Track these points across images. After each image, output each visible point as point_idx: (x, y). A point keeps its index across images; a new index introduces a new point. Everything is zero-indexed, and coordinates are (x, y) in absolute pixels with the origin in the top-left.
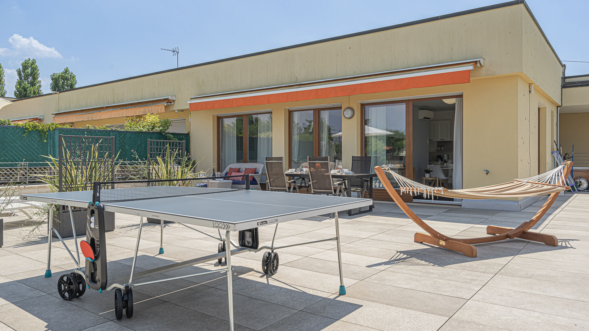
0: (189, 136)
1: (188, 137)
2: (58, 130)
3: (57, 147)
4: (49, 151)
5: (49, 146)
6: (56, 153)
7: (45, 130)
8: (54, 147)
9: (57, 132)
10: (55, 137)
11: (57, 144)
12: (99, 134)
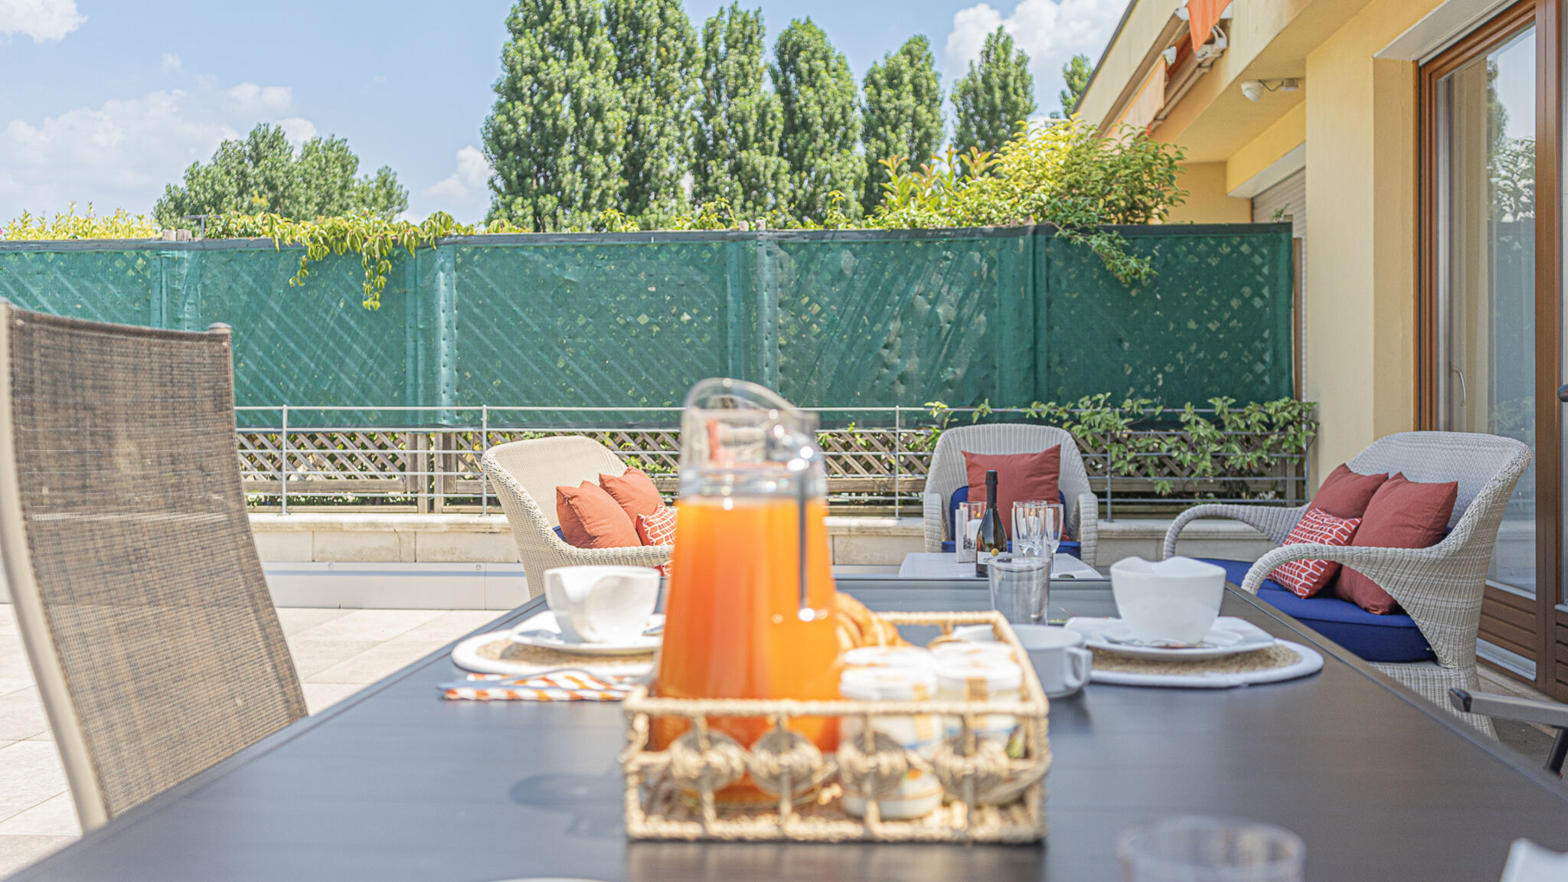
0: (1284, 236)
1: (1283, 248)
2: (448, 250)
3: (447, 331)
4: (410, 352)
5: (408, 330)
6: (440, 361)
7: (377, 249)
8: (429, 331)
9: (444, 260)
10: (439, 284)
11: (446, 316)
12: (663, 256)
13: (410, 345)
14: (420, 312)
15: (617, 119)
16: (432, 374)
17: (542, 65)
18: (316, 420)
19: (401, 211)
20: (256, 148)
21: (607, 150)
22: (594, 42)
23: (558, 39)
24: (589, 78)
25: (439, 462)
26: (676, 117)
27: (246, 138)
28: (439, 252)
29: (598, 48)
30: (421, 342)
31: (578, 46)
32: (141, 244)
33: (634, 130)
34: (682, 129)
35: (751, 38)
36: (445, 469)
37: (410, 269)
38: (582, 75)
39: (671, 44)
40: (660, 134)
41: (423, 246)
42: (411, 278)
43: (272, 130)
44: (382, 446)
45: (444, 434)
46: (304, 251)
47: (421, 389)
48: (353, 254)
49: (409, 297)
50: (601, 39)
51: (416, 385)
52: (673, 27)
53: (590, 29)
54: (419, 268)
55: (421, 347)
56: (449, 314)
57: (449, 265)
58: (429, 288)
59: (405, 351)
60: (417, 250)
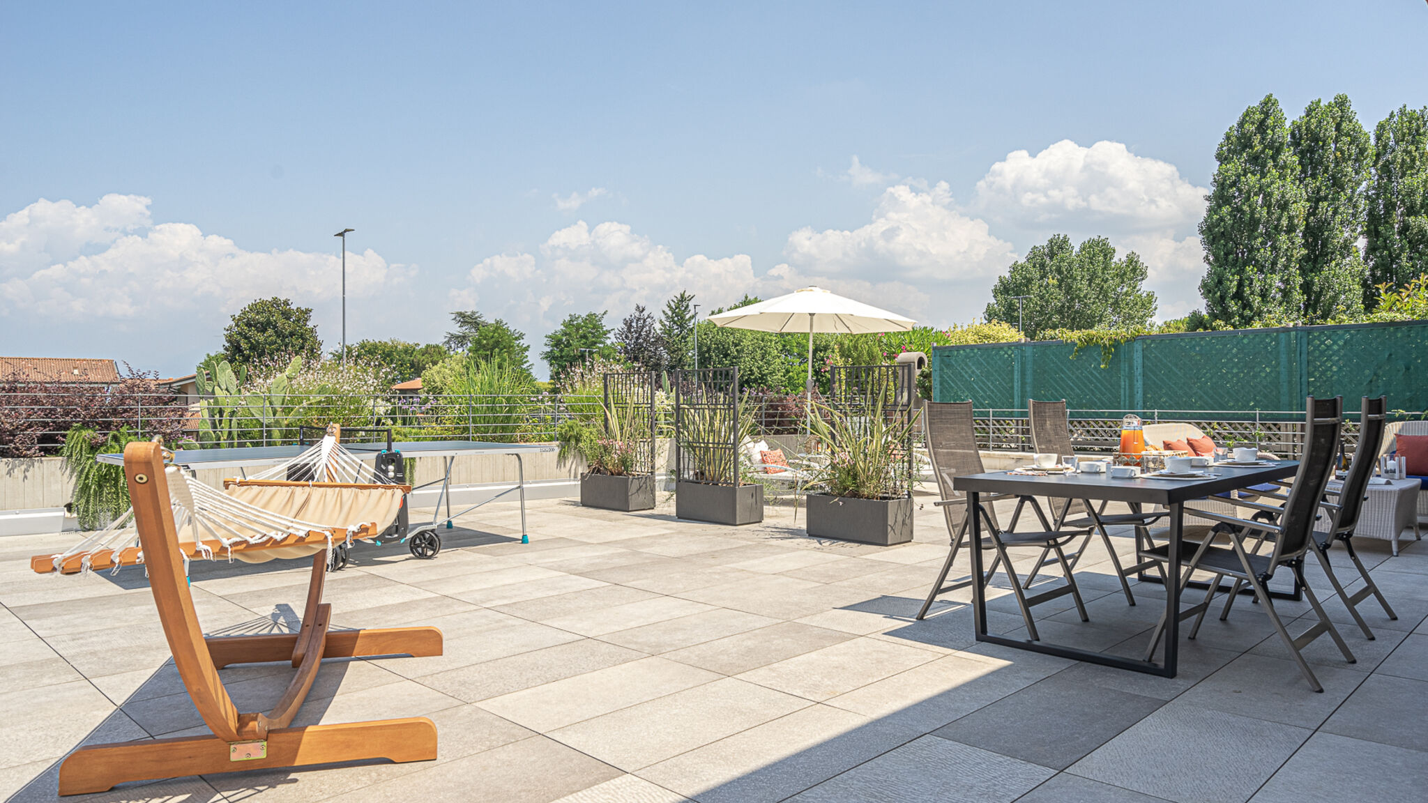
2: (1140, 342)
3: (1139, 377)
4: (1123, 387)
5: (1122, 377)
6: (1136, 390)
7: (1107, 343)
8: (1131, 377)
9: (1138, 346)
10: (1135, 357)
11: (1138, 371)
12: (1245, 341)
13: (1123, 383)
14: (1127, 369)
15: (1300, 208)
16: (1132, 396)
17: (1243, 179)
18: (1081, 415)
19: (1143, 279)
20: (1051, 250)
21: (1291, 229)
22: (1282, 157)
23: (1255, 159)
24: (1279, 183)
26: (1350, 199)
27: (1045, 243)
28: (1136, 343)
29: (1285, 162)
30: (1127, 381)
31: (1270, 163)
33: (1313, 212)
34: (1355, 207)
35: (1417, 131)
37: (1122, 351)
38: (1272, 183)
39: (1345, 148)
40: (1335, 212)
41: (1128, 341)
42: (1122, 354)
43: (1061, 238)
44: (1110, 427)
46: (1076, 344)
48: (1097, 345)
49: (1122, 363)
50: (1289, 157)
51: (1125, 401)
52: (1348, 135)
53: (1278, 151)
54: (1126, 351)
55: (1127, 384)
56: (1140, 370)
57: (1140, 348)
58: (1131, 359)
59: (1120, 386)
60: (1125, 342)
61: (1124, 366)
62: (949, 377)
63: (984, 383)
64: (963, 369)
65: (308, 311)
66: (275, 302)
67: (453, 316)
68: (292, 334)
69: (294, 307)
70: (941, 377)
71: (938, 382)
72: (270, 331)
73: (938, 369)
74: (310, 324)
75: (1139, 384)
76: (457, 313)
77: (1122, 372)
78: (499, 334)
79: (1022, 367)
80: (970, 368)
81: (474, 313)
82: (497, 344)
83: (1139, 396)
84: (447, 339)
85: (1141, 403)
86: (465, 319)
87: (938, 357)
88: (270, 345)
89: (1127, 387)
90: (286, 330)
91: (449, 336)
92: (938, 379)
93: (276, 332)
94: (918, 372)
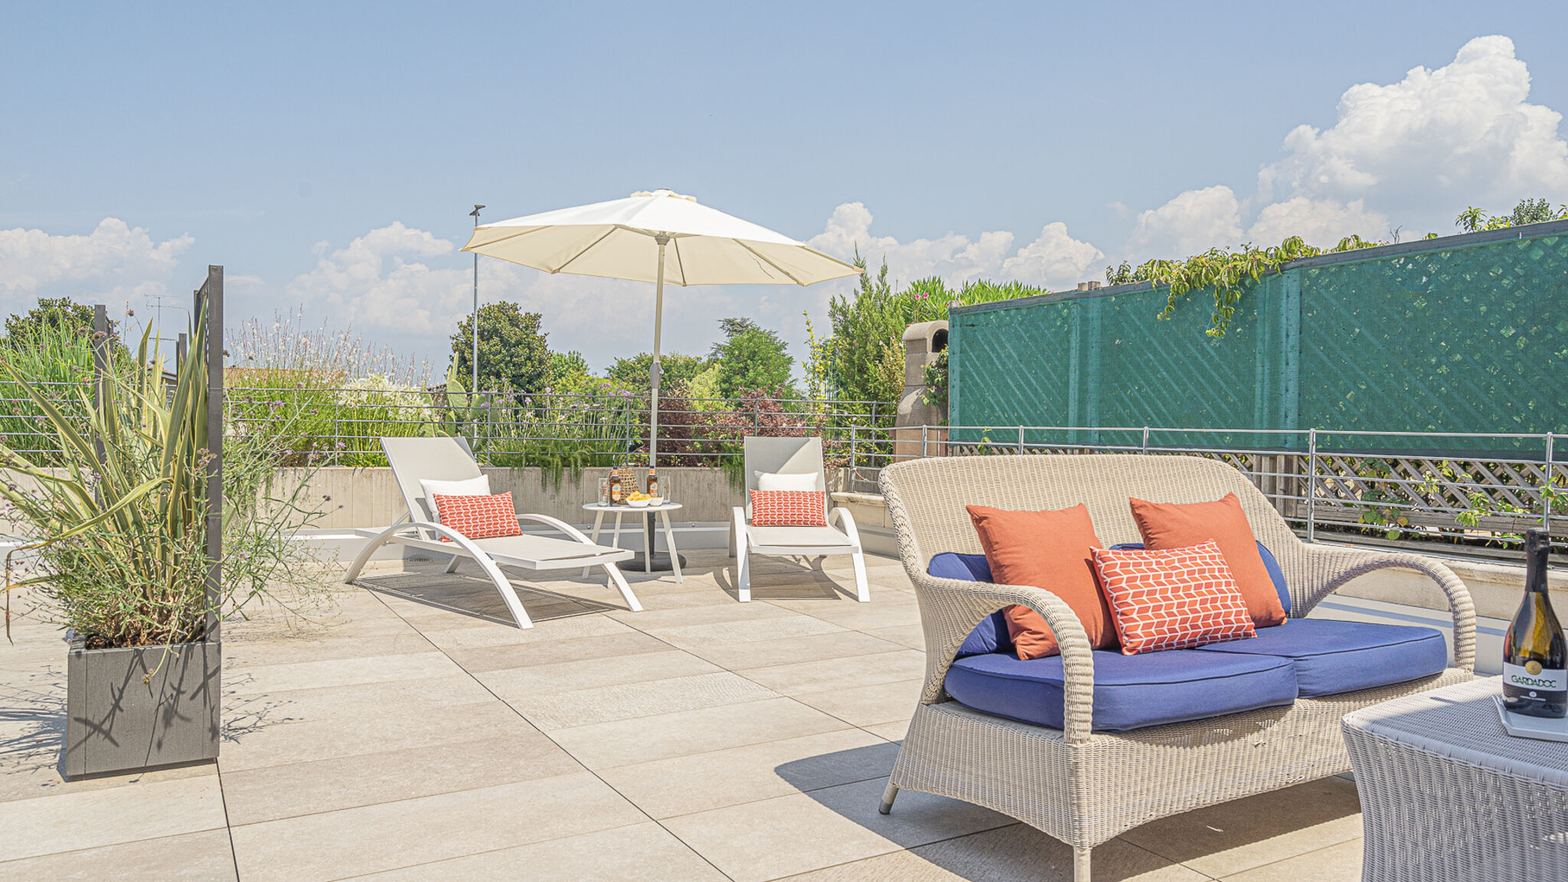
2: (1294, 274)
3: (1291, 355)
4: (1259, 377)
5: (1258, 356)
6: (1283, 385)
7: (1225, 279)
8: (1275, 356)
9: (1291, 284)
10: (1283, 309)
11: (1290, 343)
12: (1537, 254)
13: (1259, 369)
14: (1267, 337)
16: (1274, 399)
25: (1280, 485)
28: (1285, 277)
30: (1267, 365)
32: (1065, 296)
36: (1285, 492)
37: (1257, 302)
41: (1269, 272)
42: (1257, 309)
45: (1286, 456)
46: (1169, 288)
47: (1266, 410)
48: (1207, 288)
49: (1257, 326)
51: (1262, 409)
54: (1268, 295)
55: (1267, 371)
56: (1294, 339)
57: (1294, 289)
58: (1276, 315)
59: (1254, 376)
60: (1263, 276)
61: (1263, 331)
62: (974, 366)
63: (1021, 373)
64: (993, 349)
65: (537, 317)
66: (502, 308)
67: (721, 324)
68: (518, 343)
69: (522, 312)
70: (962, 364)
71: (957, 376)
72: (496, 339)
73: (957, 350)
74: (540, 333)
75: (1290, 372)
76: (726, 320)
77: (1259, 345)
78: (755, 343)
79: (1081, 341)
80: (1003, 347)
81: (744, 320)
82: (753, 355)
83: (1289, 401)
84: (713, 351)
85: (1293, 415)
86: (733, 326)
87: (957, 328)
88: (495, 355)
89: (1267, 378)
90: (512, 338)
91: (716, 346)
92: (957, 369)
93: (502, 341)
94: (932, 358)
